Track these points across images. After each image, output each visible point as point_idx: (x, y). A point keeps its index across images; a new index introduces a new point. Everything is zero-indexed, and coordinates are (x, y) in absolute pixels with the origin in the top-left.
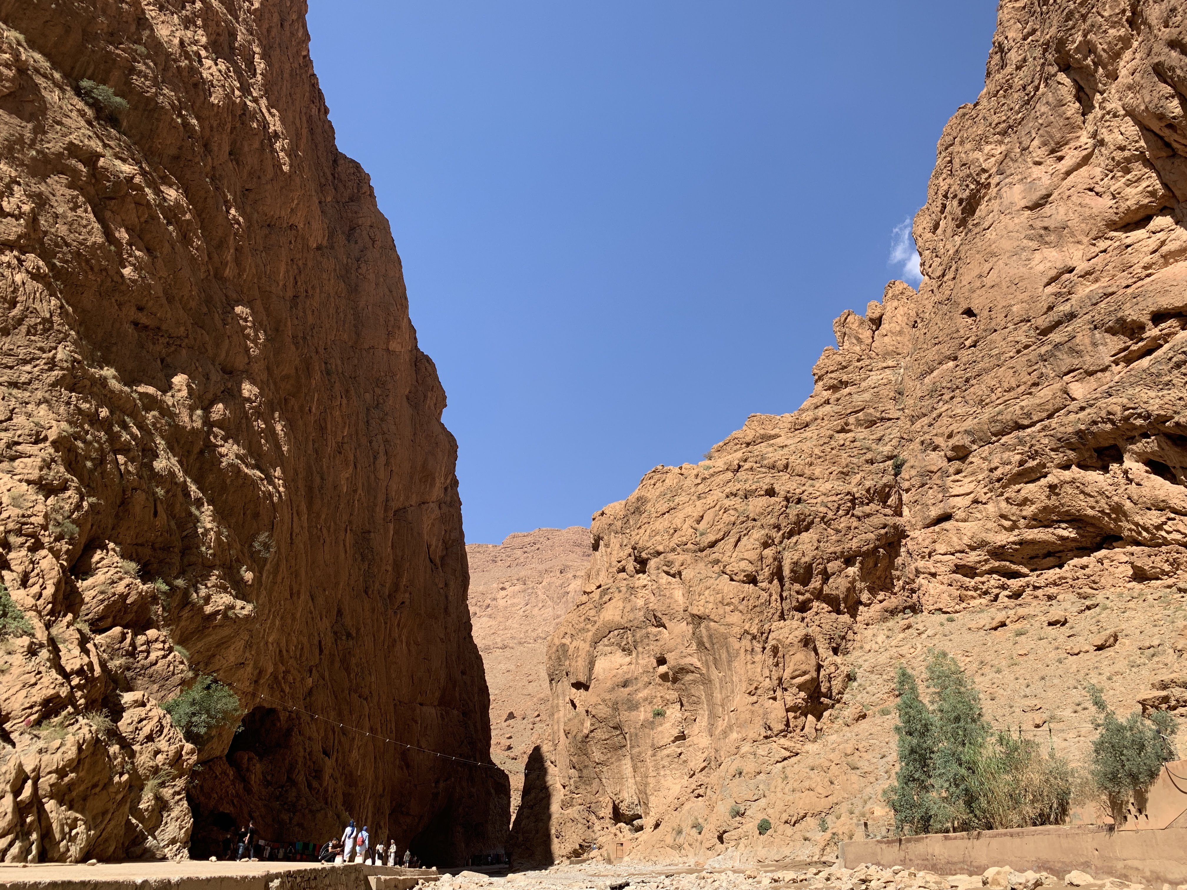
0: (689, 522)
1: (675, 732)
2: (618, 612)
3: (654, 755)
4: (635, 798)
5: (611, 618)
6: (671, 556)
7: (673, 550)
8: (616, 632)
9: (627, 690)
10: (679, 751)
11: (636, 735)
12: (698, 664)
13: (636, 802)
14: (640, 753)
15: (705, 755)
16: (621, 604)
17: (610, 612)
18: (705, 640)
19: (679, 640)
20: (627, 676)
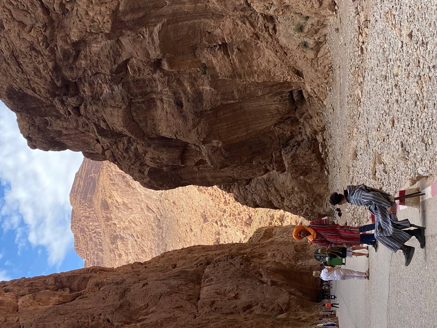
0: (24, 35)
1: (220, 54)
2: (115, 113)
3: (240, 76)
4: (275, 99)
5: (121, 119)
6: (59, 54)
7: (53, 51)
8: (134, 114)
9: (185, 103)
10: (236, 50)
11: (222, 94)
12: (159, 26)
13: (279, 97)
14: (238, 91)
15: (239, 23)
16: (108, 110)
17: (115, 120)
18: (136, 16)
19: (138, 46)
20: (173, 103)
